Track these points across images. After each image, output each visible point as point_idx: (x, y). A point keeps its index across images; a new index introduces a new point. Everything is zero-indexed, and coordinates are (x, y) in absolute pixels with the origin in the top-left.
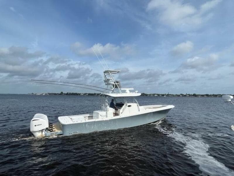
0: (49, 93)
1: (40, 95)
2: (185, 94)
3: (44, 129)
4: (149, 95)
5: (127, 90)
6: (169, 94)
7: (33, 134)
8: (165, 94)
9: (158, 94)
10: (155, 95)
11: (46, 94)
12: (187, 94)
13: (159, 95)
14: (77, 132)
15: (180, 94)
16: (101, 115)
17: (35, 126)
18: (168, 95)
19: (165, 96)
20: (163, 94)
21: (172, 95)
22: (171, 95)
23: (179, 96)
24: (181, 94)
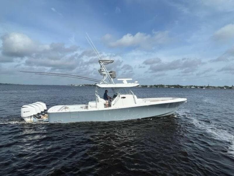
0: (84, 85)
1: (78, 86)
2: (230, 86)
3: (32, 116)
4: (185, 86)
5: (125, 80)
6: (210, 86)
7: (24, 120)
8: (205, 86)
9: (195, 85)
10: (192, 87)
11: (82, 85)
12: (233, 86)
13: (196, 87)
14: (61, 121)
15: (223, 86)
16: (90, 106)
17: (24, 112)
18: (208, 87)
19: (204, 88)
20: (202, 86)
21: (213, 87)
22: (211, 87)
23: (222, 88)
24: (226, 87)
